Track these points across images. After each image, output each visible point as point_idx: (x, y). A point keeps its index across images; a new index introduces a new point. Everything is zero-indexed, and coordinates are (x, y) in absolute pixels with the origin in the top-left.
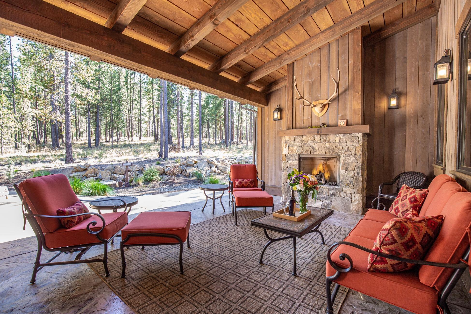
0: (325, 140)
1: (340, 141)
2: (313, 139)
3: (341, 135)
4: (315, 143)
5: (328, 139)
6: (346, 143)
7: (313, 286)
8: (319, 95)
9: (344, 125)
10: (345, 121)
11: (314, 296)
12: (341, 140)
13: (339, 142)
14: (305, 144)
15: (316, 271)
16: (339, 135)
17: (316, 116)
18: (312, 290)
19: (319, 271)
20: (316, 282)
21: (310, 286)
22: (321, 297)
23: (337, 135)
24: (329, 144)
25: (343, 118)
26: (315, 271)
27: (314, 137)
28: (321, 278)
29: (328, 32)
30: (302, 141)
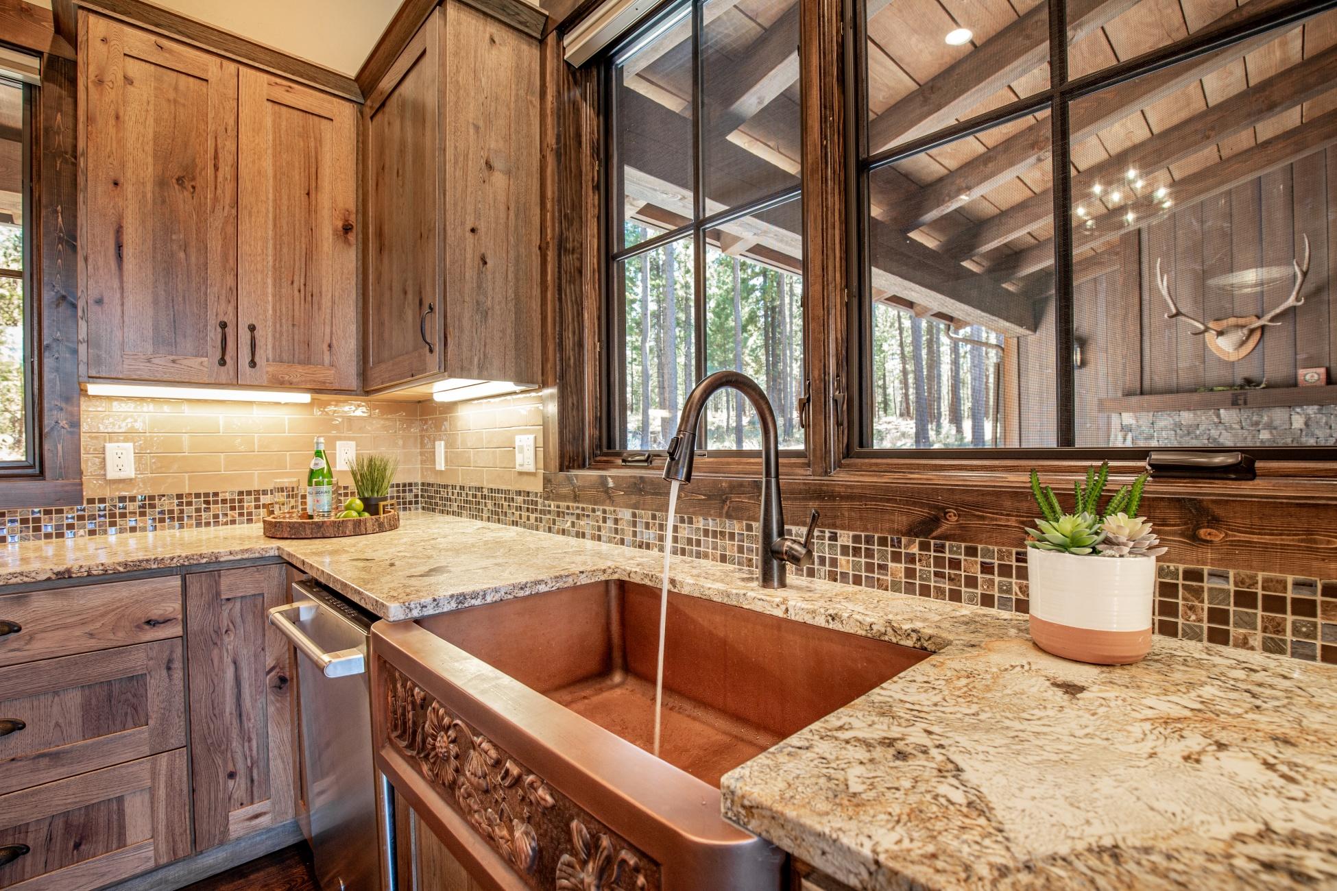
0: (1257, 424)
1: (1307, 424)
2: (1216, 420)
3: (1312, 410)
4: (1223, 432)
5: (1265, 419)
6: (1328, 431)
8: (1228, 305)
9: (1318, 383)
10: (1322, 371)
12: (1310, 423)
13: (1303, 427)
14: (1189, 433)
16: (1303, 410)
17: (1219, 360)
23: (1298, 410)
24: (1271, 433)
25: (1311, 363)
27: (1218, 416)
29: (1280, 146)
30: (1179, 425)
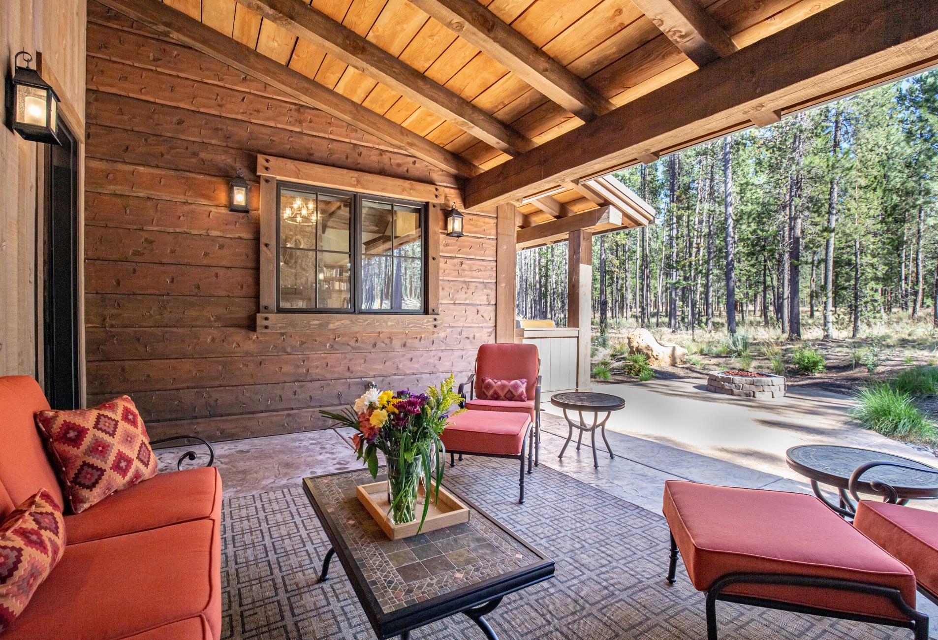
7: (276, 589)
11: (260, 578)
15: (301, 617)
18: (271, 582)
19: (296, 623)
20: (278, 598)
21: (282, 585)
22: (248, 584)
26: (304, 616)
28: (277, 610)
